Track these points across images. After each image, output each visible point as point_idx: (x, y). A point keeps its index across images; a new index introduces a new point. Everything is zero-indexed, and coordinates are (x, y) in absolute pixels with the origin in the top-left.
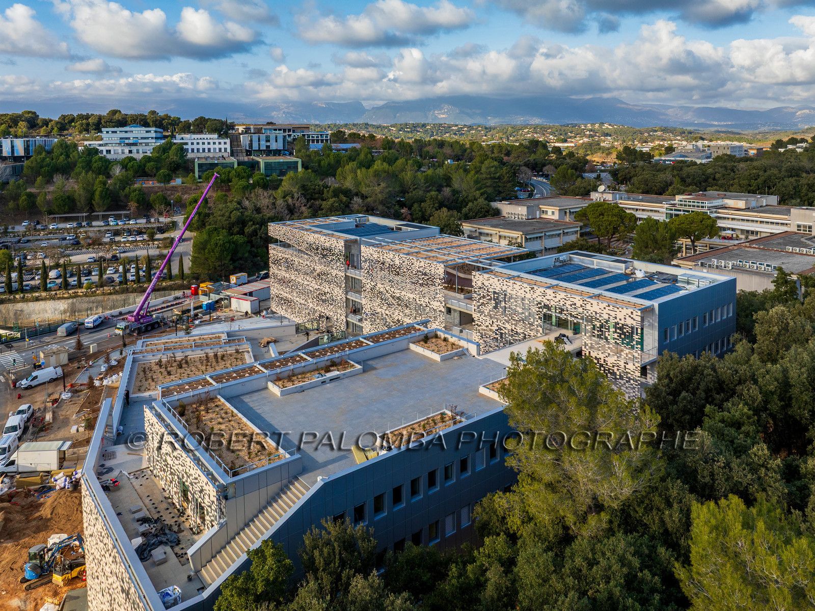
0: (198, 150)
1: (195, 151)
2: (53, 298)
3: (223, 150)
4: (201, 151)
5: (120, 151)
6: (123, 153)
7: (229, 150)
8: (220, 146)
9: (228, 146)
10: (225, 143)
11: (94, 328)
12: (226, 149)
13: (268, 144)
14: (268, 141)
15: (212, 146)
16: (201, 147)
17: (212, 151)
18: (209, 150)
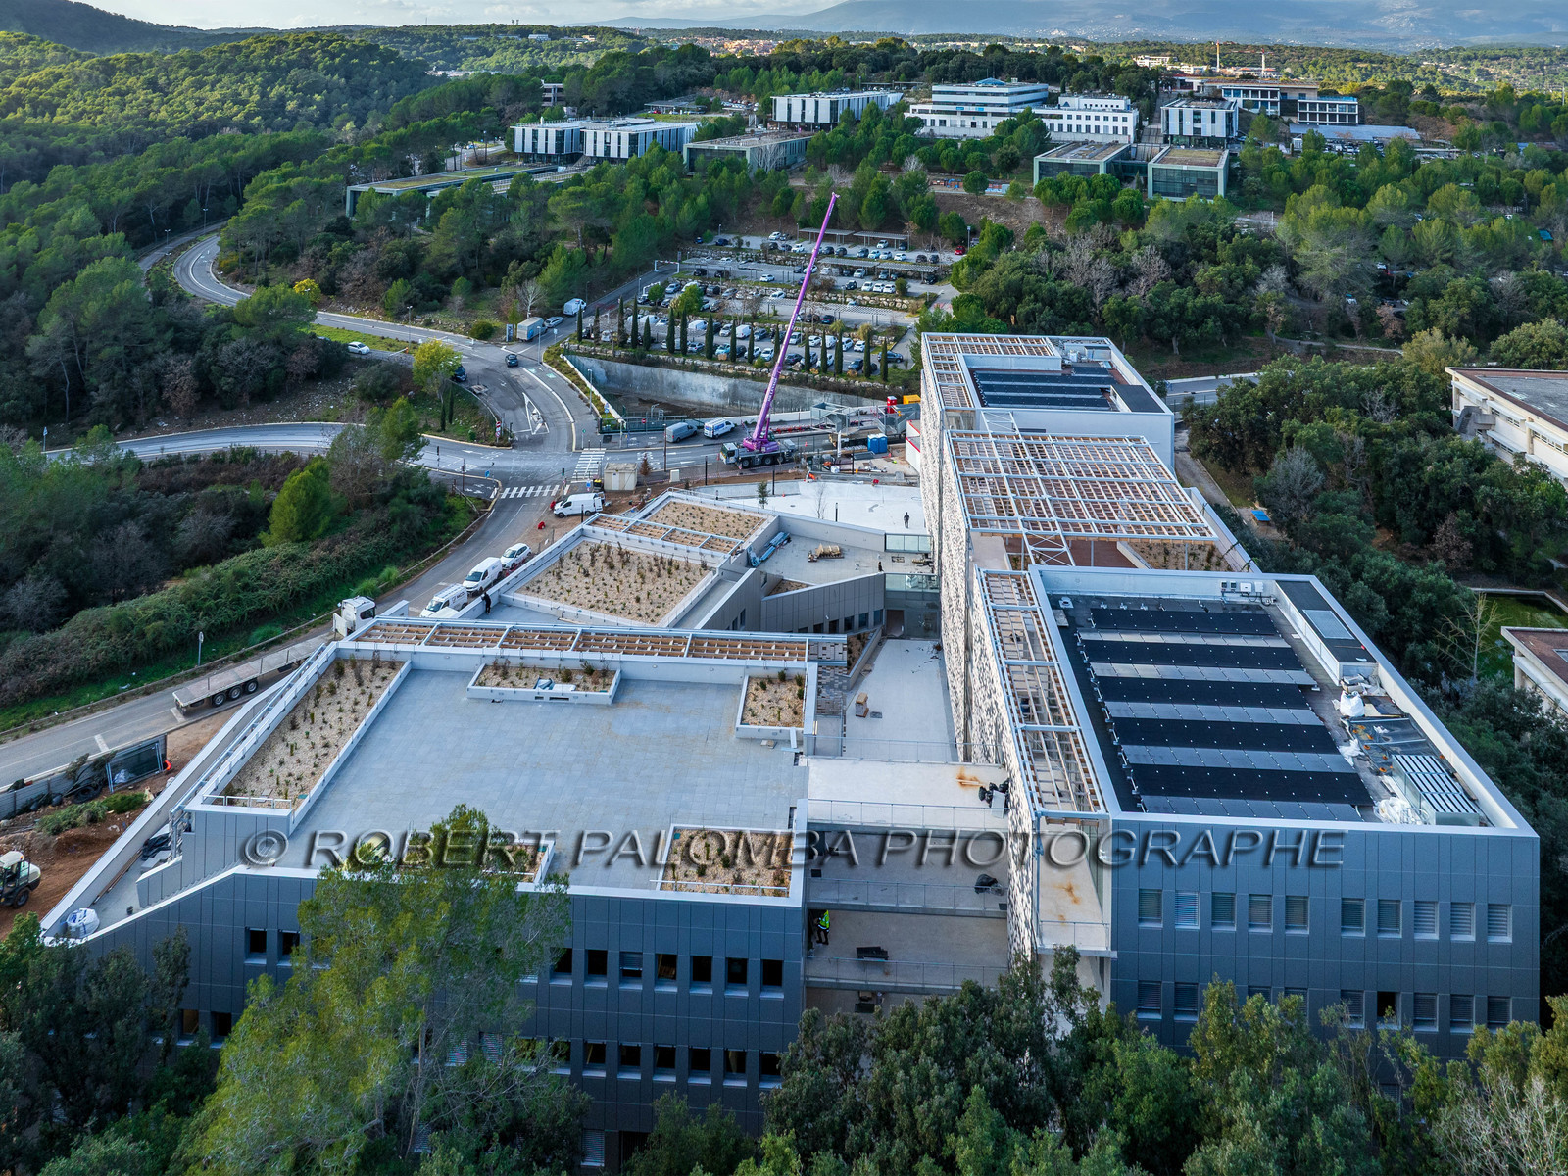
0: (1079, 128)
1: (1074, 130)
2: (713, 372)
3: (1120, 132)
4: (1083, 130)
5: (959, 124)
6: (963, 126)
7: (1131, 132)
8: (1116, 124)
9: (1130, 125)
10: (1125, 119)
11: (714, 438)
12: (1125, 130)
13: (1198, 126)
14: (1197, 120)
15: (1101, 123)
16: (1083, 123)
17: (1102, 131)
18: (1097, 129)
